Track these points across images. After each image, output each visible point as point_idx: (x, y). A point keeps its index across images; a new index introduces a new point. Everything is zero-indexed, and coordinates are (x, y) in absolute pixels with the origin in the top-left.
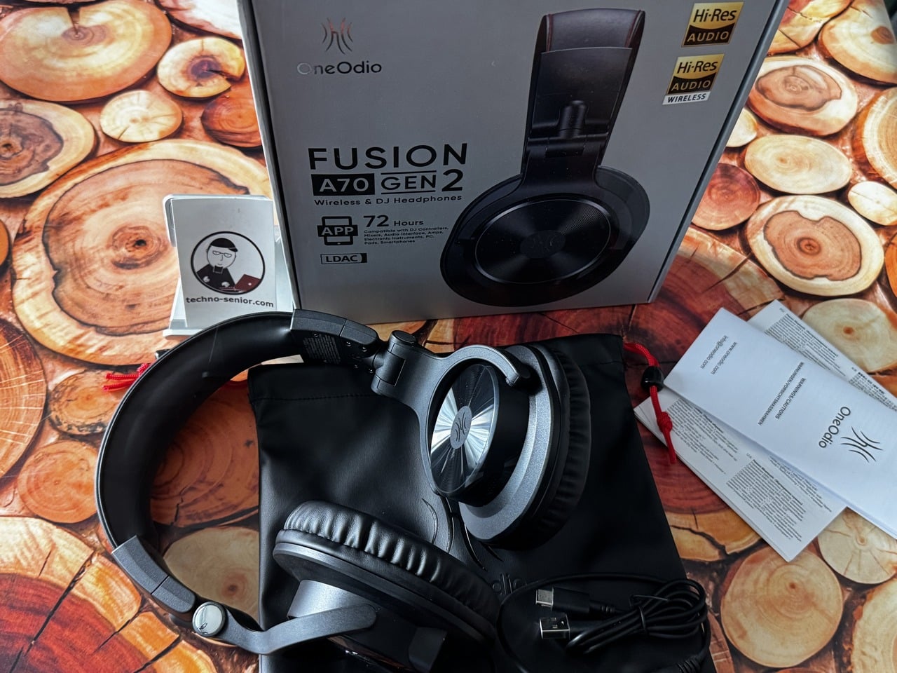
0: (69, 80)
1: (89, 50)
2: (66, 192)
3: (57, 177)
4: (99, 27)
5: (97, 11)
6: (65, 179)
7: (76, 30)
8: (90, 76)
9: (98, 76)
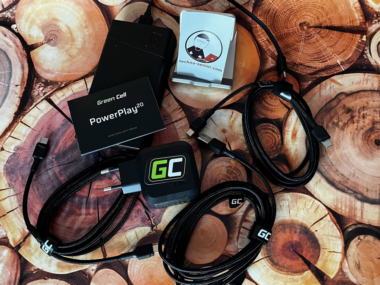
0: (91, 31)
1: (64, 29)
2: (172, 4)
3: (163, 12)
4: (43, 31)
5: (30, 35)
6: (163, 8)
7: (48, 41)
8: (85, 22)
9: (85, 17)
